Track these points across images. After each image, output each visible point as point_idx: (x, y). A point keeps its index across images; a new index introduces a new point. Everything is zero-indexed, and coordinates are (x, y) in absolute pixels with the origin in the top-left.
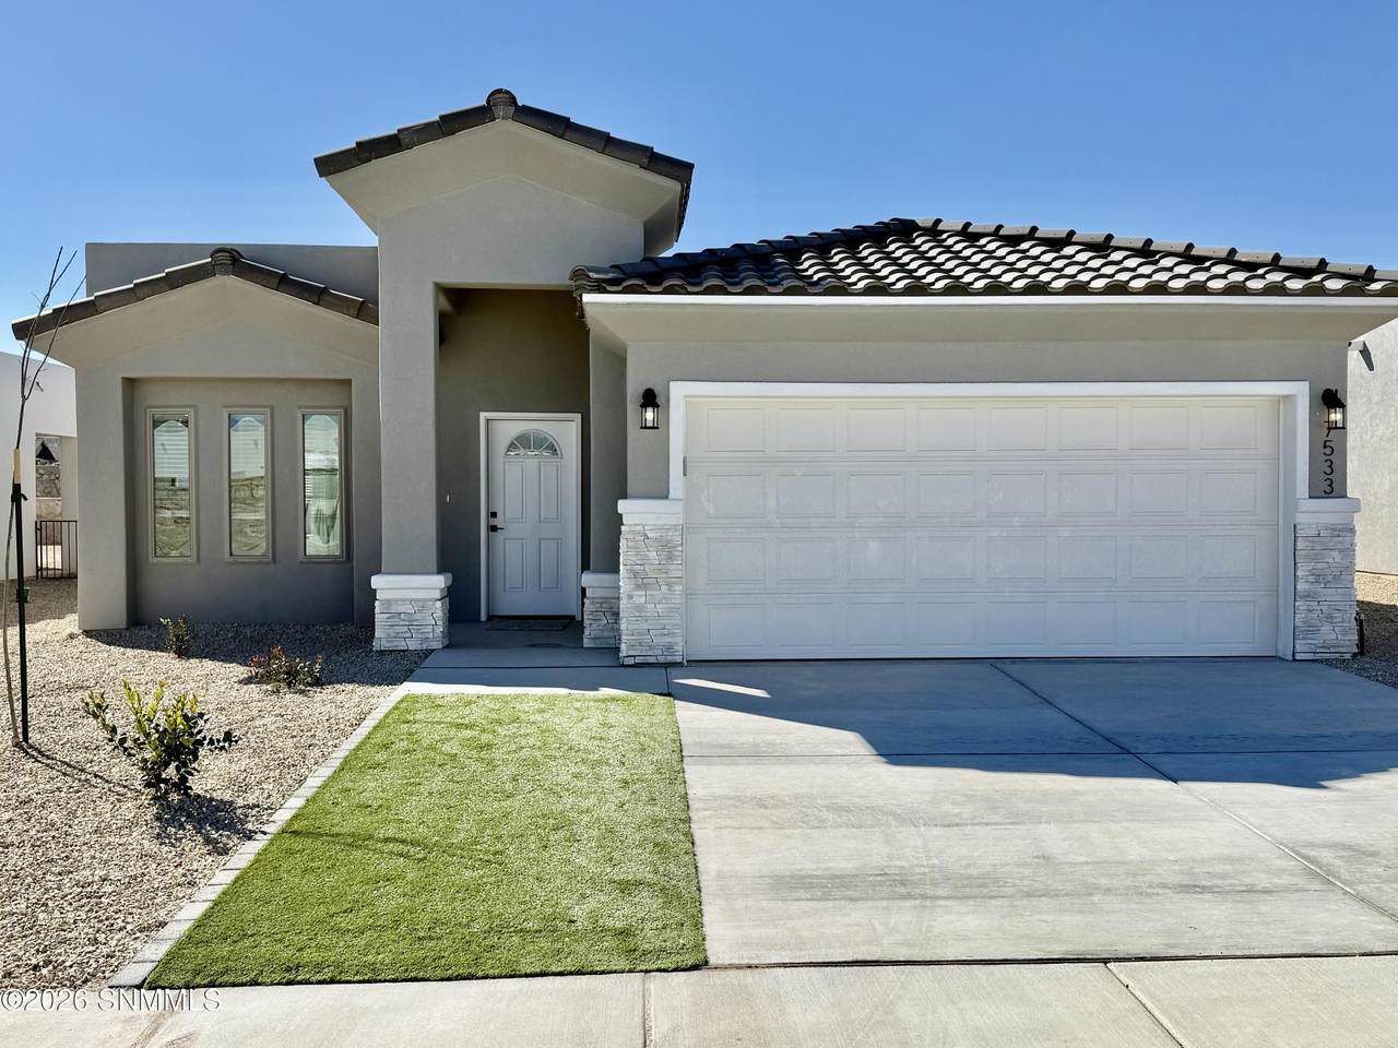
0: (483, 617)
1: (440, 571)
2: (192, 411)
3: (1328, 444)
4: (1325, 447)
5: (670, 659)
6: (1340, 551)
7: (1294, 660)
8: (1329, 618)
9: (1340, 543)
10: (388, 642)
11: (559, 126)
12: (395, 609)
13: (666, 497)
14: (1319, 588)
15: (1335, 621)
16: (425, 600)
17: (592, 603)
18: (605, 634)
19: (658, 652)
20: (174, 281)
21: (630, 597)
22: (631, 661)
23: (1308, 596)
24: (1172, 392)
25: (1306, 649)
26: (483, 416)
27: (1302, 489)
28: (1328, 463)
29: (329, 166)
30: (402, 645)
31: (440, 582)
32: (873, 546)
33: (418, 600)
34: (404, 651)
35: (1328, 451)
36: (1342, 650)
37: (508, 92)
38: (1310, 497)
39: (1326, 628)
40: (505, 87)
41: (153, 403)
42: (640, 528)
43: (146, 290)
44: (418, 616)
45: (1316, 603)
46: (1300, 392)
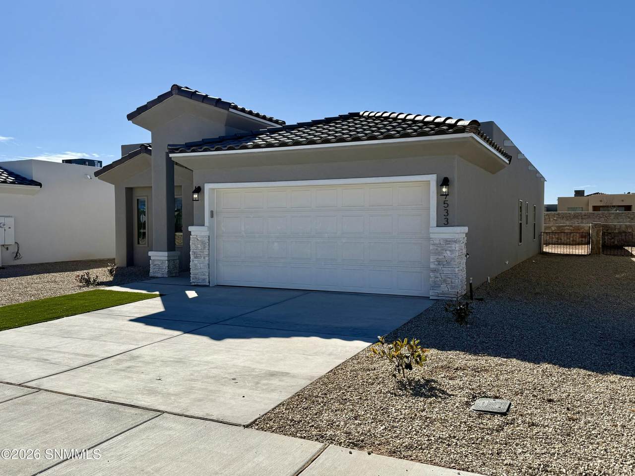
1: (168, 251)
2: (146, 198)
3: (445, 202)
4: (444, 204)
5: (204, 284)
6: (450, 251)
7: (430, 299)
8: (445, 281)
9: (450, 247)
10: (153, 274)
11: (189, 95)
12: (155, 263)
13: (204, 225)
14: (440, 267)
15: (448, 282)
16: (163, 260)
19: (201, 281)
21: (193, 261)
22: (193, 284)
23: (434, 271)
24: (377, 181)
25: (433, 294)
27: (433, 222)
28: (446, 211)
29: (130, 117)
30: (157, 275)
31: (166, 254)
32: (276, 244)
33: (161, 260)
34: (157, 277)
35: (446, 205)
36: (450, 296)
37: (177, 85)
38: (437, 226)
39: (443, 286)
41: (137, 195)
42: (195, 236)
44: (161, 266)
45: (439, 274)
46: (432, 179)
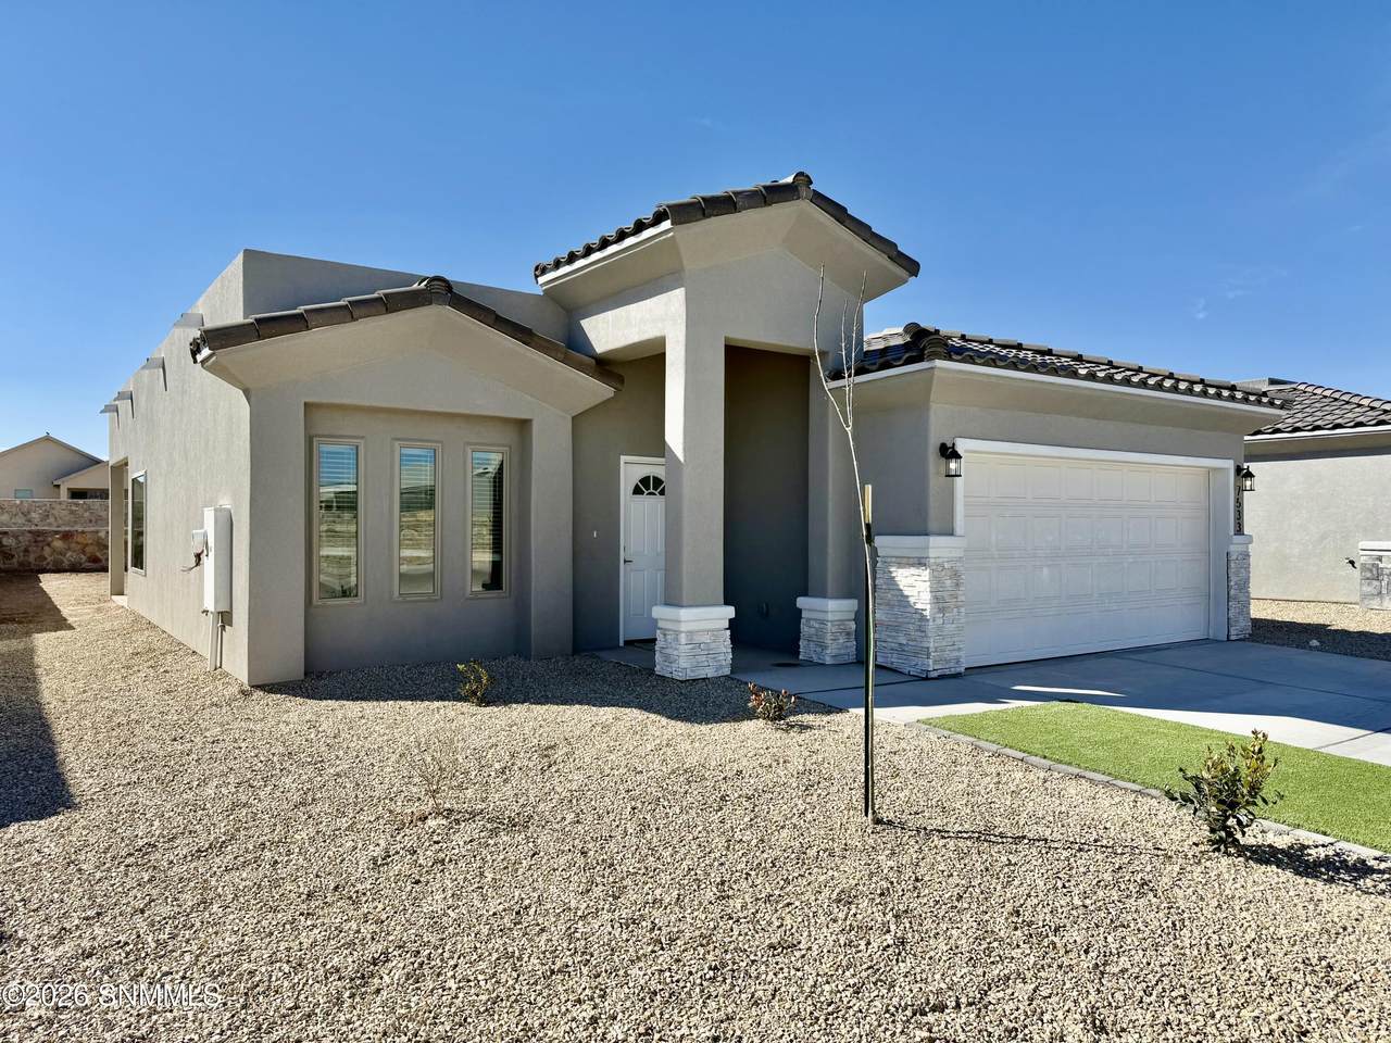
0: (621, 644)
1: (727, 603)
2: (362, 442)
4: (1237, 502)
5: (958, 670)
6: (1245, 568)
7: (1228, 640)
8: (1242, 612)
9: (1245, 563)
10: (692, 671)
11: (838, 212)
12: (698, 639)
13: (953, 535)
14: (1239, 593)
17: (833, 626)
18: (843, 652)
19: (952, 665)
20: (390, 304)
22: (935, 674)
23: (1235, 598)
26: (623, 458)
27: (1232, 529)
28: (1239, 513)
30: (701, 674)
31: (730, 612)
34: (704, 679)
35: (1238, 505)
36: (1246, 632)
37: (808, 176)
38: (1235, 534)
39: (1241, 618)
40: (807, 172)
41: (320, 433)
42: (940, 561)
43: (363, 310)
45: (1238, 602)
46: (1231, 466)
